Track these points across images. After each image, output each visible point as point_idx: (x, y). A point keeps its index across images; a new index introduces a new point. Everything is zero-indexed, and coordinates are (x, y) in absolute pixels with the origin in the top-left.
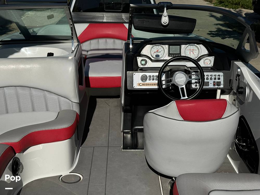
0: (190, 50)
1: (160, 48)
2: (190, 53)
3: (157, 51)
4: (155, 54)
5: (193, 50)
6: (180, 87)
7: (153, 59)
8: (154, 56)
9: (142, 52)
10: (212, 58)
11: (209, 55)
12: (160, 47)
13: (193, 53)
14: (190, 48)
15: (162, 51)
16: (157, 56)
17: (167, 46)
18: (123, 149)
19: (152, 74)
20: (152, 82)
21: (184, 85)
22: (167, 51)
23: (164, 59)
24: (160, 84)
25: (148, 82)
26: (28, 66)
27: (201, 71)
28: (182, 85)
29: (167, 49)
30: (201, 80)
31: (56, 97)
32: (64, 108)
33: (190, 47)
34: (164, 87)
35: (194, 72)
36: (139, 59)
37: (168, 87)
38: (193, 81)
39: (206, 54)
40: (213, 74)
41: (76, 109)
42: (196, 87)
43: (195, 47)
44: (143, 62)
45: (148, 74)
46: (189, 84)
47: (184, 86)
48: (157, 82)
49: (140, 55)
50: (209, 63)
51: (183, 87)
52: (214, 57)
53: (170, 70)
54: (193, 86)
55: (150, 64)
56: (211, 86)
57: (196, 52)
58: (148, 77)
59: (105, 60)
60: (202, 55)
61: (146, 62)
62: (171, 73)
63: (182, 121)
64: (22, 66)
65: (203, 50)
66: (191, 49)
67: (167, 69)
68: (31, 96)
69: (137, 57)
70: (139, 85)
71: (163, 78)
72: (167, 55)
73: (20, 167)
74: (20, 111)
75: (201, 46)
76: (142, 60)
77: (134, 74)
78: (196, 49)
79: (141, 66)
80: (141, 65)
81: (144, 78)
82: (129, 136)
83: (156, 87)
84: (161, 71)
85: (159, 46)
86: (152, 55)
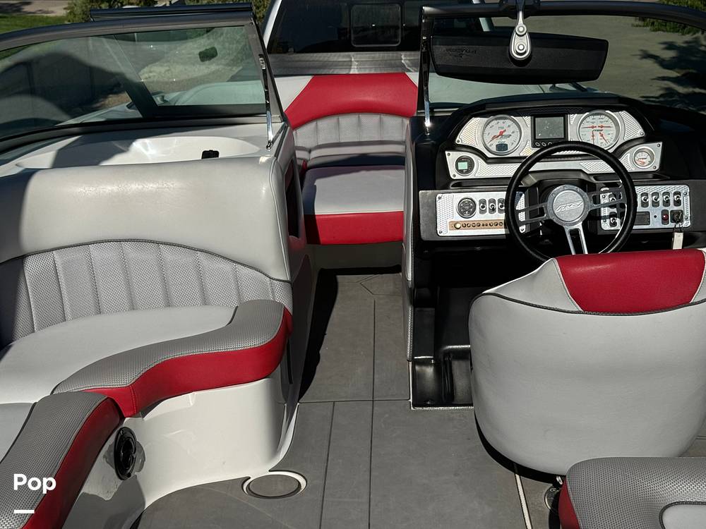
0: (593, 127)
1: (509, 126)
2: (593, 136)
3: (501, 134)
4: (496, 142)
5: (602, 127)
6: (567, 229)
7: (489, 155)
8: (494, 148)
9: (458, 139)
10: (656, 149)
11: (648, 139)
12: (508, 122)
13: (602, 136)
14: (593, 123)
15: (513, 132)
16: (502, 147)
17: (528, 119)
18: (414, 406)
19: (487, 196)
20: (488, 216)
21: (578, 222)
22: (527, 132)
23: (521, 155)
24: (511, 221)
25: (478, 217)
26: (151, 186)
27: (625, 182)
28: (575, 223)
29: (529, 126)
30: (628, 208)
31: (227, 267)
32: (250, 295)
33: (594, 120)
34: (523, 229)
35: (607, 185)
36: (451, 157)
37: (534, 230)
38: (605, 212)
39: (638, 136)
40: (661, 189)
41: (283, 298)
42: (613, 228)
43: (607, 118)
44: (463, 166)
45: (477, 196)
46: (592, 219)
47: (579, 226)
48: (502, 216)
49: (454, 147)
50: (647, 161)
51: (575, 227)
52: (661, 143)
53: (539, 183)
54: (606, 226)
55: (482, 170)
56: (656, 223)
57: (612, 132)
58: (477, 203)
59: (358, 171)
60: (626, 139)
61: (471, 165)
62: (541, 192)
63: (579, 312)
64: (134, 187)
65: (631, 127)
66: (595, 125)
67: (531, 180)
68: (161, 265)
69: (447, 153)
70: (454, 226)
71: (521, 204)
72: (530, 143)
73: (137, 455)
74: (133, 307)
75: (624, 114)
76: (460, 160)
77: (440, 198)
78: (610, 123)
79: (459, 177)
80: (456, 174)
81: (466, 209)
82: (430, 371)
83: (501, 231)
84: (513, 186)
85: (505, 118)
86: (488, 145)
